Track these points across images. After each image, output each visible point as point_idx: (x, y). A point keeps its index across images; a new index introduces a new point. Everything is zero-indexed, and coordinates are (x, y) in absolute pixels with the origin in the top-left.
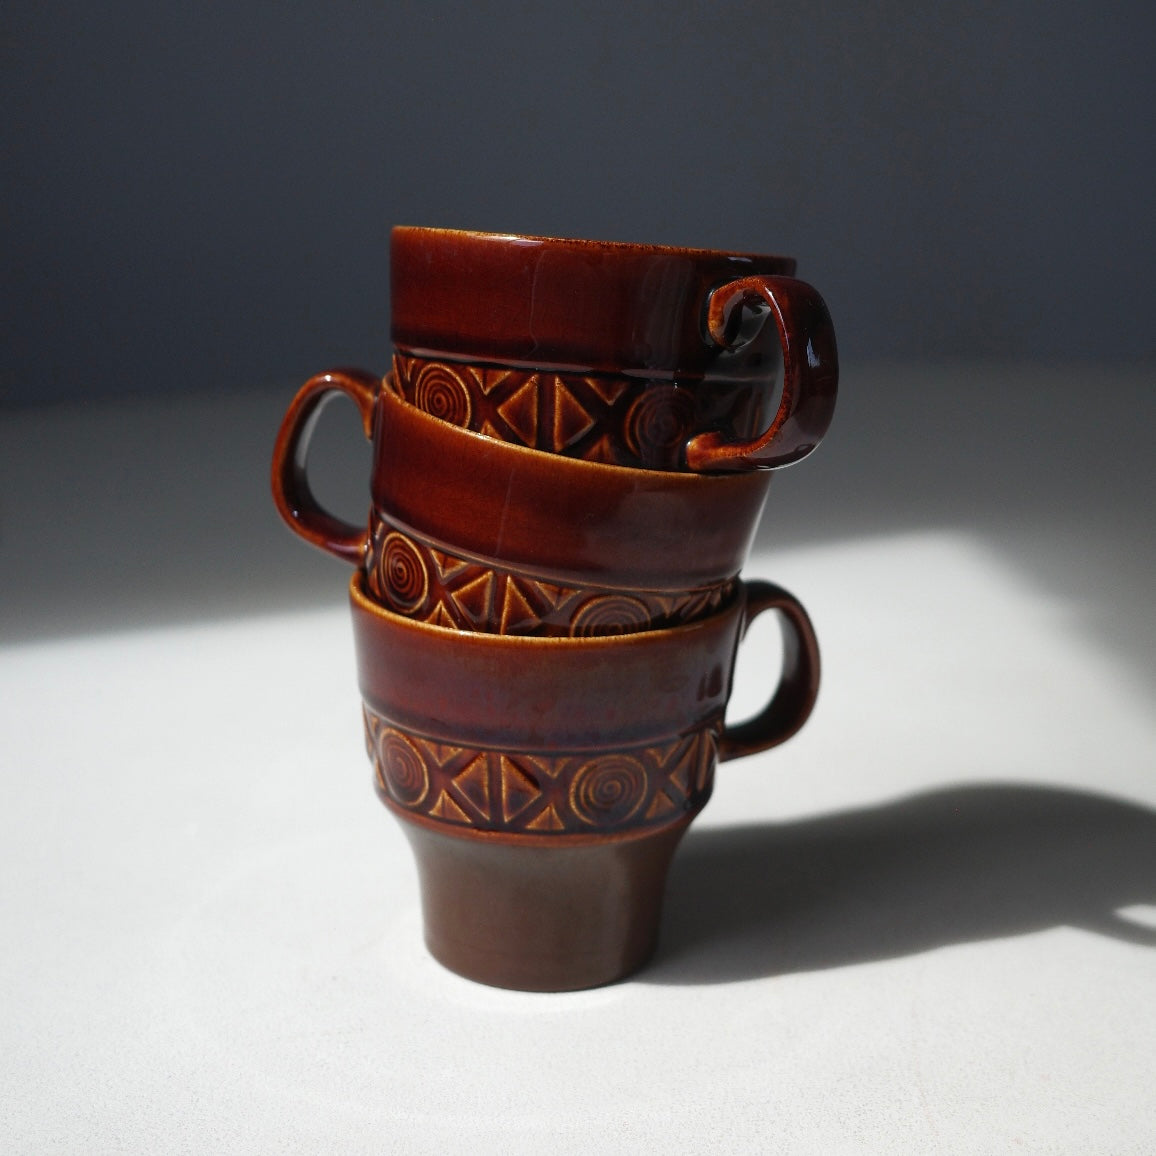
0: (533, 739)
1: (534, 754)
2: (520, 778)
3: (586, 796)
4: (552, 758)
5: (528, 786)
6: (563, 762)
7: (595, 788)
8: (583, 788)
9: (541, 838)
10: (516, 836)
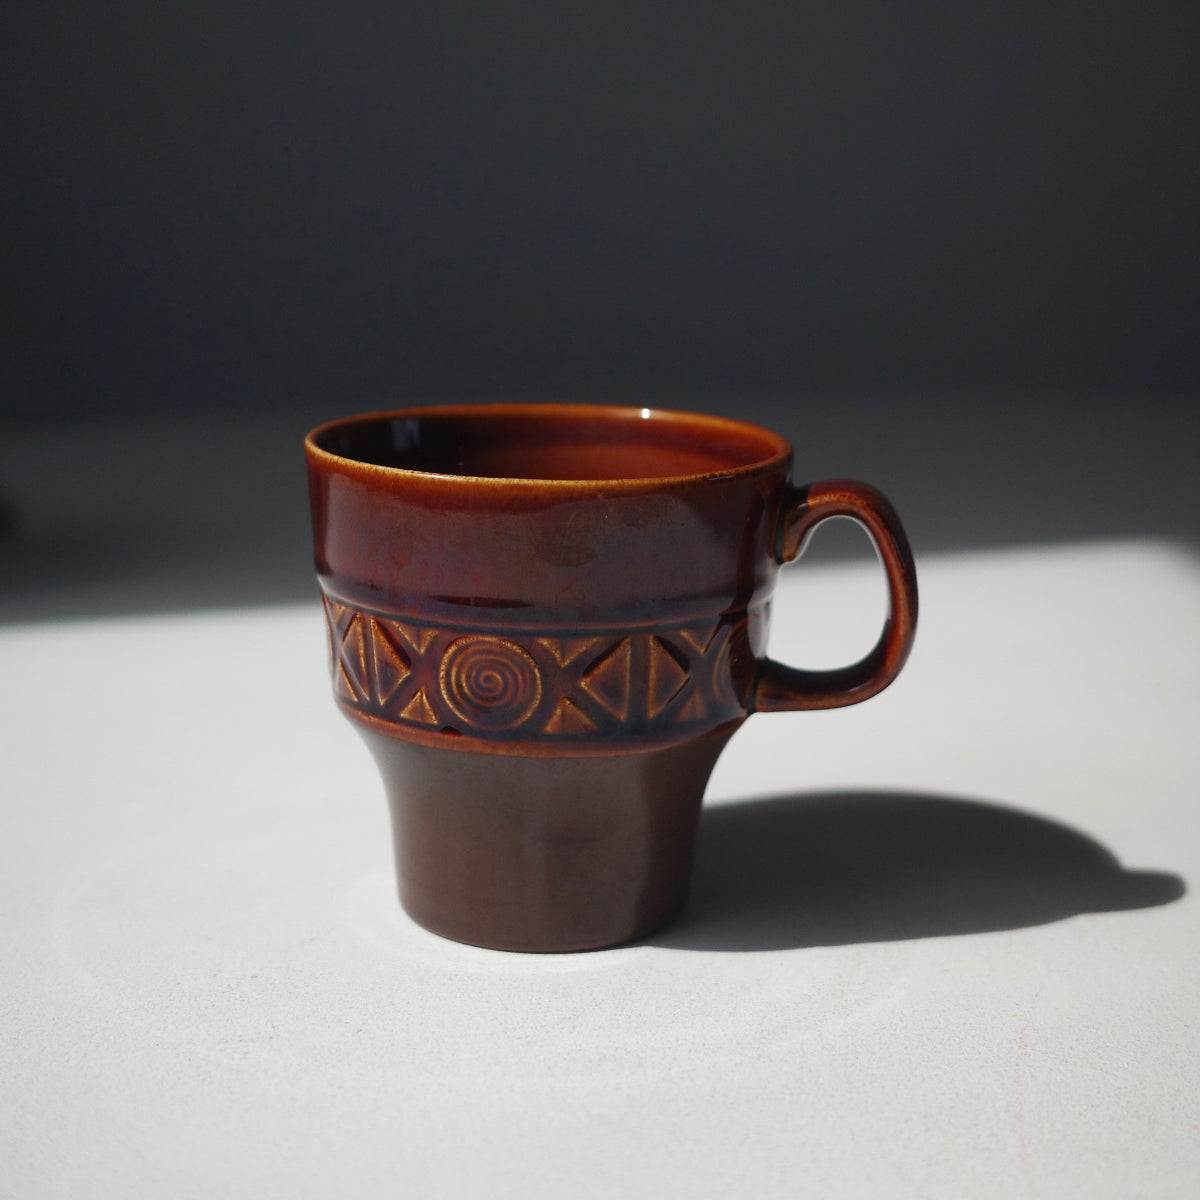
0: (394, 599)
1: (401, 621)
2: (387, 648)
3: (460, 686)
4: (418, 627)
5: (396, 660)
6: (429, 635)
7: (468, 677)
8: (453, 673)
9: (414, 732)
10: (391, 725)
